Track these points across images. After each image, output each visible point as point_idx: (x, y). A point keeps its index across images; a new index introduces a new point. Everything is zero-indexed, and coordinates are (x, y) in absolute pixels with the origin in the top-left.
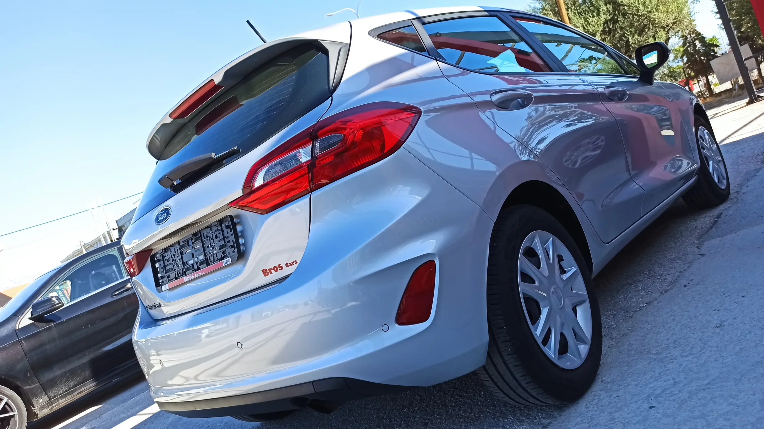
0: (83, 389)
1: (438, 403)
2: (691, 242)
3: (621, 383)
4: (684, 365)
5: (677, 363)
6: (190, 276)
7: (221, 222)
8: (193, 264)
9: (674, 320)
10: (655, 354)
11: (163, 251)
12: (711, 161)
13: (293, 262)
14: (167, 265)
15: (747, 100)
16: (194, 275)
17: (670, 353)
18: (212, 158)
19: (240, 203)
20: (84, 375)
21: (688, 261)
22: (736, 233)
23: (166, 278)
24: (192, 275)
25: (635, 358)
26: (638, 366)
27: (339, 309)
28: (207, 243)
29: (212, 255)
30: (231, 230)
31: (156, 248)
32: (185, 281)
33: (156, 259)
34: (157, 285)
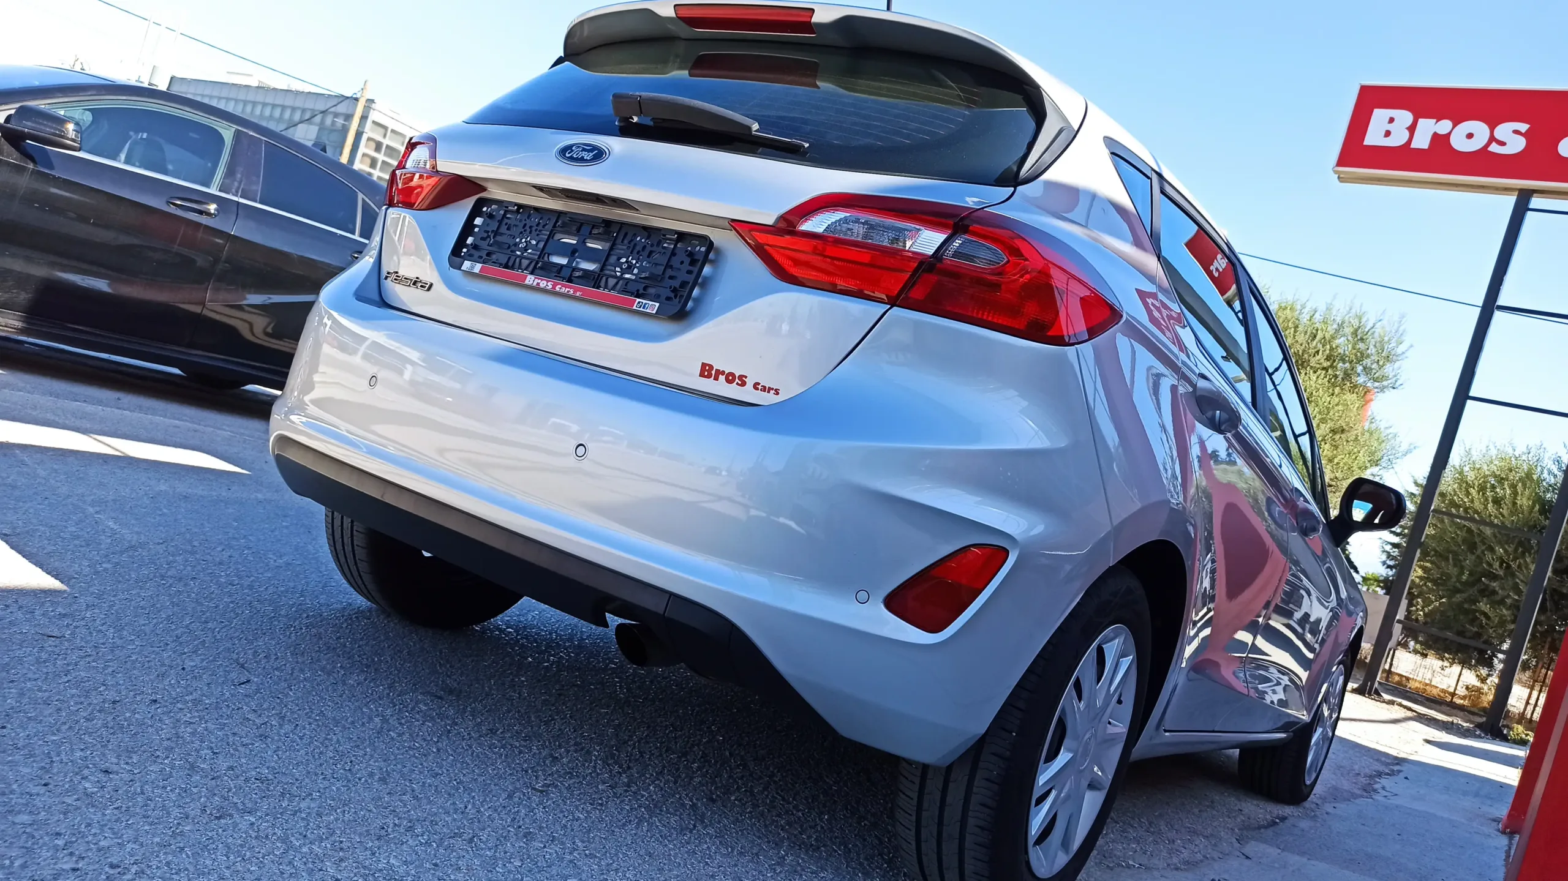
2: (1228, 826)
6: (545, 282)
7: (682, 236)
8: (562, 266)
11: (516, 207)
13: (773, 389)
14: (502, 234)
15: (1355, 685)
16: (554, 286)
18: (749, 128)
19: (756, 233)
20: (14, 295)
21: (1219, 850)
23: (484, 254)
24: (549, 284)
28: (622, 252)
29: (616, 277)
30: (693, 262)
31: (496, 193)
32: (527, 282)
33: (485, 209)
34: (456, 252)
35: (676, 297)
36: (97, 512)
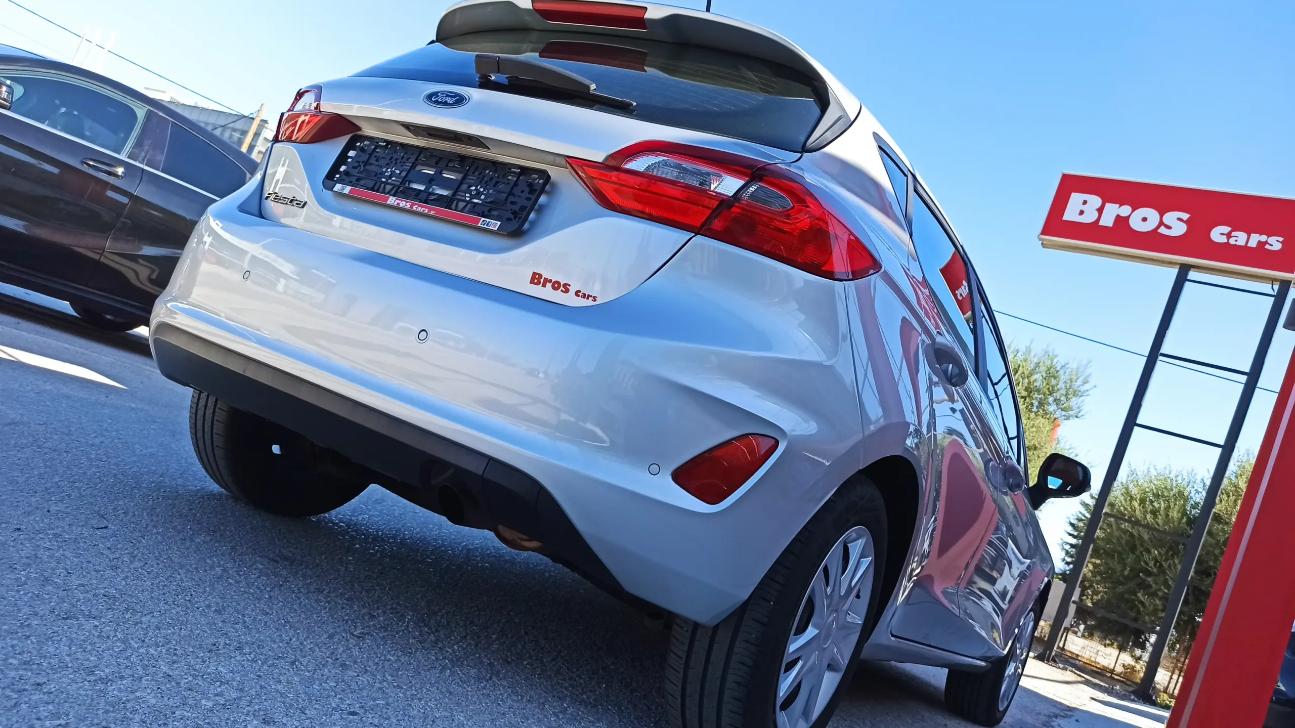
6: (404, 203)
7: (525, 170)
8: (420, 191)
11: (385, 143)
13: (591, 296)
14: (371, 164)
16: (412, 206)
18: (588, 87)
19: (586, 169)
23: (354, 180)
24: (408, 204)
28: (473, 181)
29: (465, 201)
30: (532, 191)
31: (369, 131)
32: (388, 202)
33: (358, 144)
34: (330, 176)
35: (515, 218)
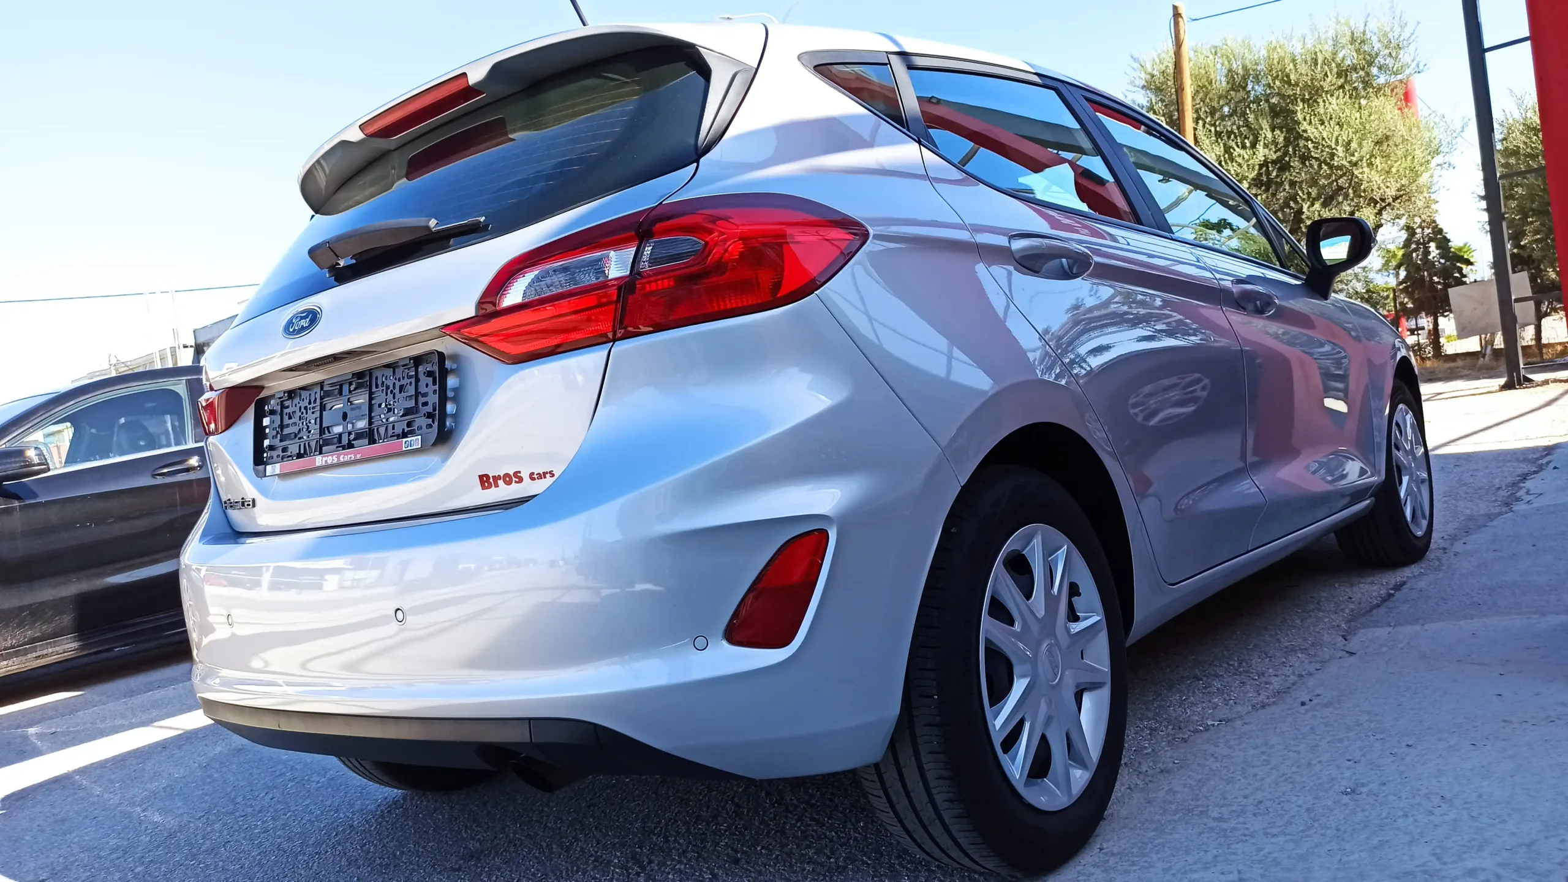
0: (50, 650)
1: (769, 825)
2: (1334, 623)
3: (1136, 859)
4: (1266, 850)
5: (1254, 844)
6: (330, 457)
7: (418, 360)
8: (340, 435)
9: (1267, 762)
10: (1215, 819)
11: (286, 395)
12: (1408, 477)
13: (547, 473)
14: (288, 425)
15: (1502, 381)
16: (338, 458)
17: (1244, 823)
18: (428, 228)
19: (466, 330)
21: (1318, 659)
22: (1423, 625)
23: (279, 452)
24: (334, 458)
25: (1176, 818)
26: (1176, 836)
27: (618, 591)
28: (380, 397)
29: (383, 425)
30: (434, 380)
31: (270, 388)
32: (318, 464)
33: (266, 408)
34: (257, 460)
35: (433, 423)
36: (144, 811)
